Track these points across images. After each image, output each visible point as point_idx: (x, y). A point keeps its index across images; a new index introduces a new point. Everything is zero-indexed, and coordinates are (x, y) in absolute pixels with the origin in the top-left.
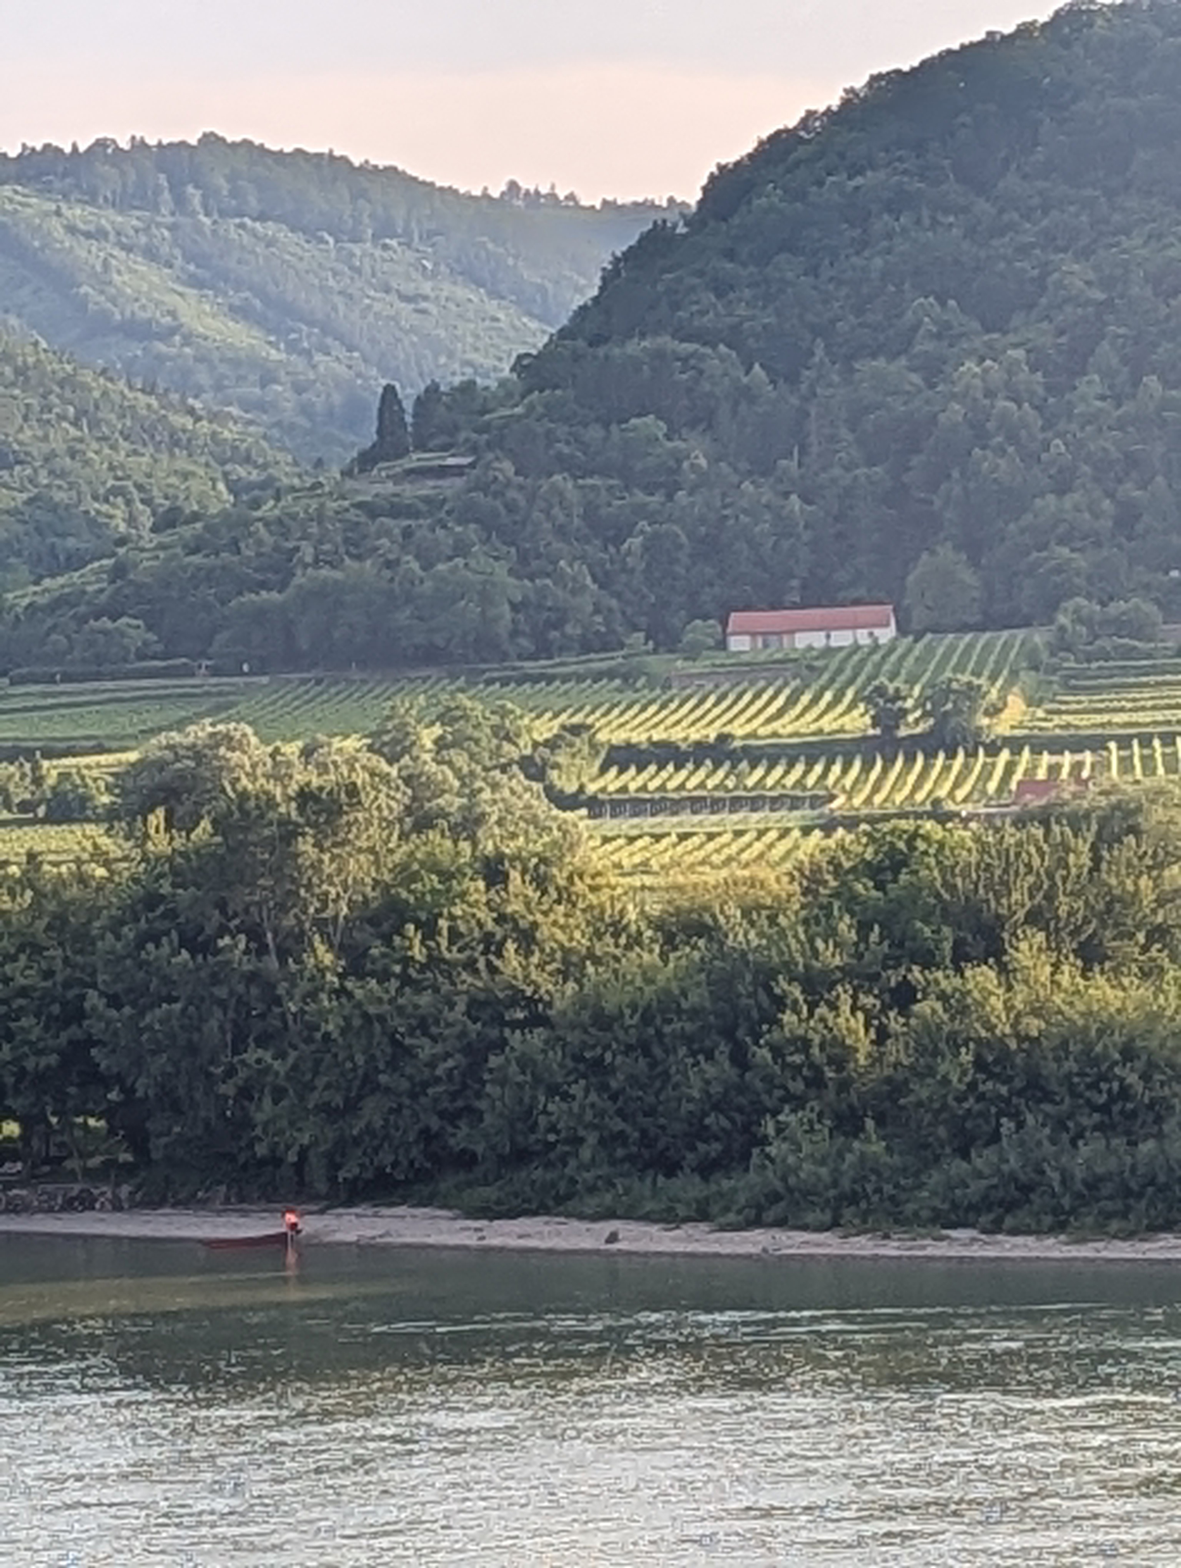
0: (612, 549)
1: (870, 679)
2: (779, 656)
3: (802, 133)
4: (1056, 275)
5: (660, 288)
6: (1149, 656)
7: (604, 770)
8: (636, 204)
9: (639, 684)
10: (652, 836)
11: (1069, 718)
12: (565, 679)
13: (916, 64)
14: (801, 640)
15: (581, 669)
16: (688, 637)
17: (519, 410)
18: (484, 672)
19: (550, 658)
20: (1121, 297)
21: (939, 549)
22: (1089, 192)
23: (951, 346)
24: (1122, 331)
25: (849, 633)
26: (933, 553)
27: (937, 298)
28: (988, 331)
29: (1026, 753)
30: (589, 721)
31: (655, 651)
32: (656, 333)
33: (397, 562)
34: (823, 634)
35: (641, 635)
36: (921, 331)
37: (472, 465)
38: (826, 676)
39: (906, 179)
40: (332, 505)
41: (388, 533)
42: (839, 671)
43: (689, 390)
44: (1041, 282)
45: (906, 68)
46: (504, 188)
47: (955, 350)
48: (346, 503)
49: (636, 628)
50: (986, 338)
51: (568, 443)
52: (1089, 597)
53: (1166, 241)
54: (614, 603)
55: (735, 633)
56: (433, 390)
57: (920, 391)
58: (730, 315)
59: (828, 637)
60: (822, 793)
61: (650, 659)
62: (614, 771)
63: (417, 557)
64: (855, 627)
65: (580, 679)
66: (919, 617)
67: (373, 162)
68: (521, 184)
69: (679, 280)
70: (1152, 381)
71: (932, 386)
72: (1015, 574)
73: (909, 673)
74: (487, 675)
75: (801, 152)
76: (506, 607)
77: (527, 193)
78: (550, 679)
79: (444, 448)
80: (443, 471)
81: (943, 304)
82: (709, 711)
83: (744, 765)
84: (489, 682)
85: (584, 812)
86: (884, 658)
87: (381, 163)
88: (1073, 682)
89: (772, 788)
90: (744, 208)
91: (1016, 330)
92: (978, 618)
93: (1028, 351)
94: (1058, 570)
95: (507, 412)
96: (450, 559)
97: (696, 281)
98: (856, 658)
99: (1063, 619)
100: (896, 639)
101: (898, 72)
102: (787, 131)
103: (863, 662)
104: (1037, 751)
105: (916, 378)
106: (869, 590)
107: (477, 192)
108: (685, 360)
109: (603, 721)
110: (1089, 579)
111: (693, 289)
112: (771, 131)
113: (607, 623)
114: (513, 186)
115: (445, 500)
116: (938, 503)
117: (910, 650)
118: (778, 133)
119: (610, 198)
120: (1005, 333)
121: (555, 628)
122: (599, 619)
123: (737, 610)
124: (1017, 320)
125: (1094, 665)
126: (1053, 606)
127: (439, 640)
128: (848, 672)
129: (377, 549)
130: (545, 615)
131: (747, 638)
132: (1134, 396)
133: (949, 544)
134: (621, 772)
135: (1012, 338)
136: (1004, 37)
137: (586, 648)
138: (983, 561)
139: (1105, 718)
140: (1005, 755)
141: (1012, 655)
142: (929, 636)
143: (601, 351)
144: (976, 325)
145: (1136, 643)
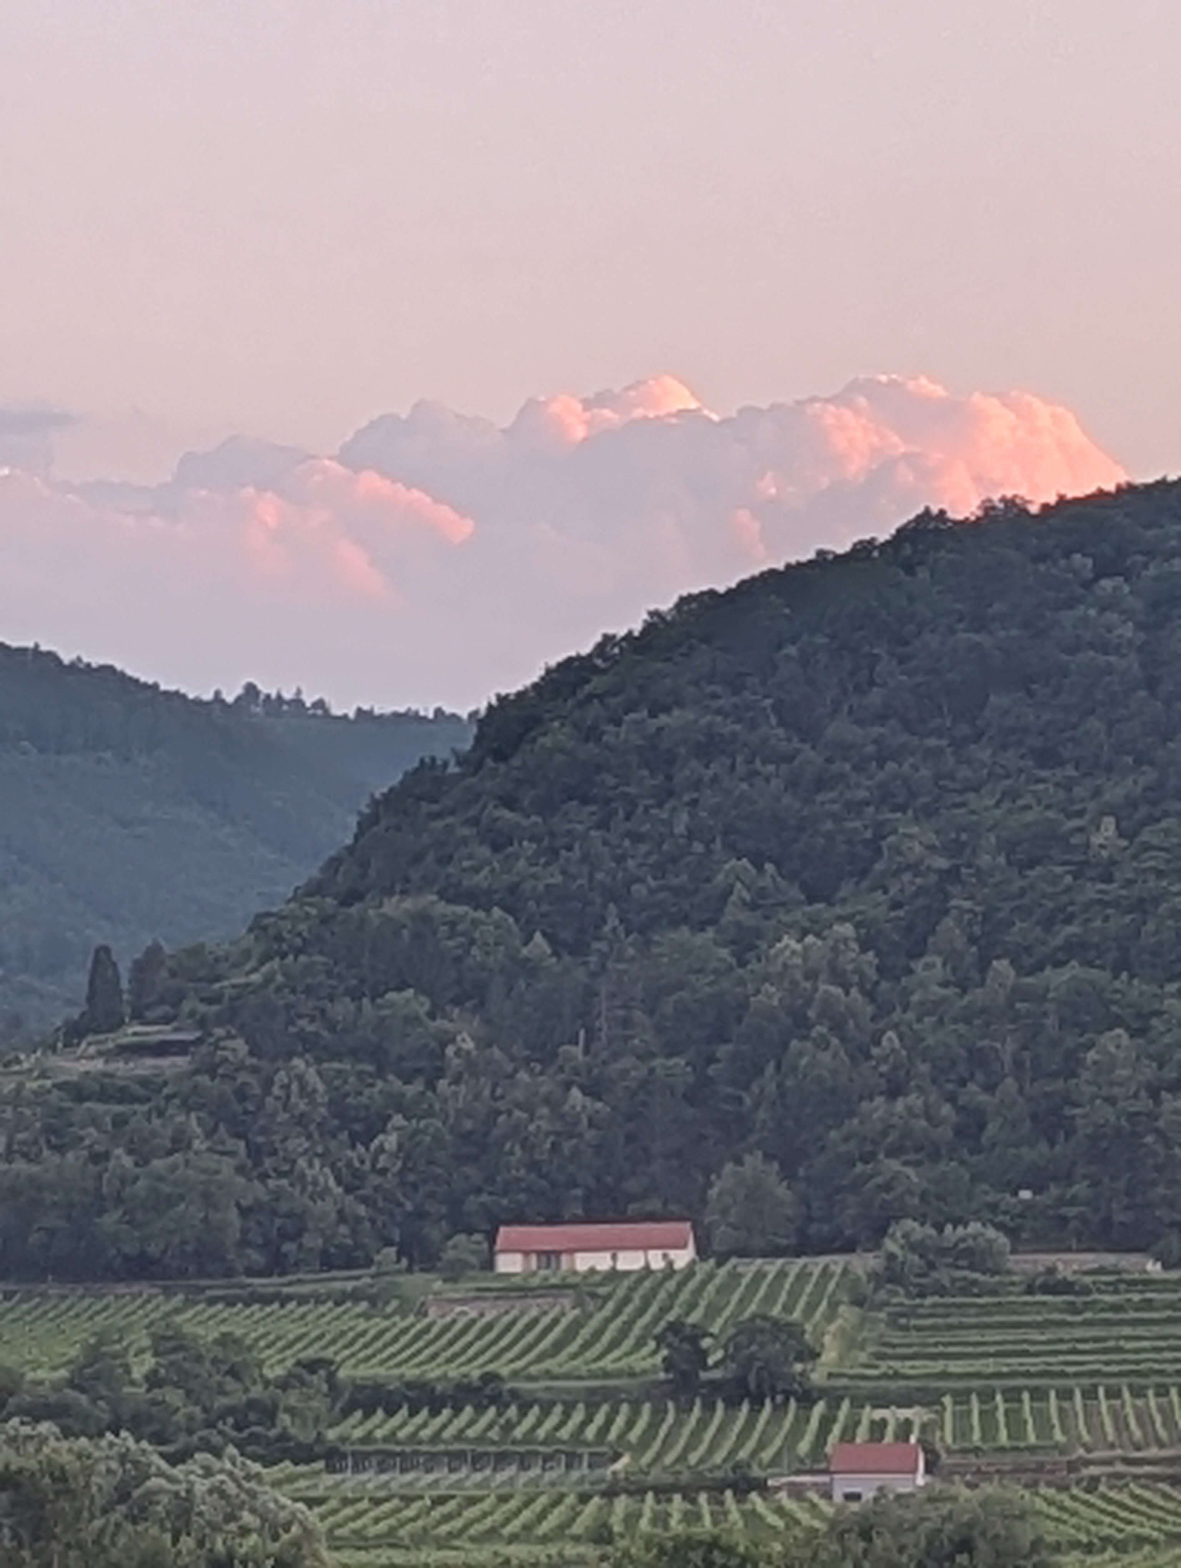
0: (361, 1149)
1: (664, 1310)
2: (553, 1281)
3: (599, 662)
4: (891, 839)
5: (426, 839)
6: (994, 1293)
7: (346, 1413)
8: (396, 715)
9: (389, 1309)
10: (403, 1498)
11: (896, 1364)
12: (302, 1300)
13: (733, 585)
14: (583, 1262)
15: (322, 1289)
16: (450, 1254)
17: (255, 977)
18: (203, 1289)
19: (282, 1274)
20: (969, 866)
21: (748, 1159)
22: (932, 742)
23: (767, 918)
24: (967, 904)
25: (640, 1254)
26: (739, 1162)
27: (752, 862)
28: (811, 900)
29: (846, 1405)
30: (329, 1353)
31: (409, 1270)
32: (420, 890)
33: (106, 1156)
34: (608, 1255)
35: (392, 1251)
36: (733, 898)
37: (199, 1041)
38: (610, 1306)
39: (719, 719)
40: (32, 1085)
41: (95, 1121)
42: (626, 1300)
43: (458, 960)
44: (875, 847)
45: (721, 589)
46: (239, 691)
47: (773, 922)
48: (48, 1083)
49: (389, 1243)
50: (808, 909)
51: (312, 1020)
52: (922, 1219)
53: (1021, 802)
54: (362, 1210)
55: (504, 1251)
56: (154, 951)
57: (730, 968)
58: (509, 871)
59: (614, 1258)
60: (603, 1449)
61: (401, 1279)
62: (358, 1414)
63: (130, 1152)
64: (646, 1248)
65: (319, 1300)
66: (721, 1237)
67: (86, 660)
68: (260, 687)
69: (449, 829)
70: (1002, 965)
71: (742, 964)
72: (839, 1190)
73: (709, 1305)
74: (209, 1293)
75: (596, 683)
76: (233, 1215)
77: (268, 696)
78: (284, 1300)
79: (166, 1020)
80: (162, 1049)
81: (760, 869)
82: (470, 1344)
83: (512, 1412)
84: (212, 1302)
85: (320, 1465)
86: (681, 1285)
87: (96, 661)
88: (903, 1321)
89: (544, 1443)
90: (527, 747)
91: (844, 901)
92: (793, 1241)
93: (858, 926)
94: (887, 1187)
95: (242, 980)
96: (170, 1153)
97: (466, 831)
98: (647, 1284)
99: (890, 1245)
100: (693, 1263)
101: (712, 593)
102: (579, 658)
103: (654, 1292)
104: (858, 1403)
105: (724, 953)
106: (665, 1203)
107: (208, 696)
108: (453, 924)
109: (347, 1352)
110: (923, 1196)
111: (465, 841)
112: (561, 657)
113: (354, 1232)
114: (251, 690)
115: (165, 1084)
116: (748, 1101)
117: (711, 1276)
118: (570, 660)
119: (366, 707)
120: (831, 904)
121: (292, 1239)
122: (343, 1229)
123: (508, 1223)
124: (846, 889)
125: (929, 1301)
126: (880, 1231)
127: (153, 1249)
128: (637, 1300)
129: (82, 1139)
130: (278, 1222)
131: (519, 1257)
132: (982, 984)
133: (759, 1154)
134: (367, 1416)
135: (838, 910)
136: (838, 557)
137: (328, 1262)
138: (801, 1172)
139: (938, 1366)
140: (819, 1408)
141: (831, 1286)
142: (734, 1261)
143: (353, 910)
144: (795, 893)
145: (977, 1276)
